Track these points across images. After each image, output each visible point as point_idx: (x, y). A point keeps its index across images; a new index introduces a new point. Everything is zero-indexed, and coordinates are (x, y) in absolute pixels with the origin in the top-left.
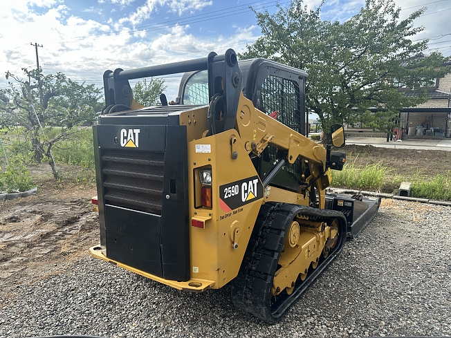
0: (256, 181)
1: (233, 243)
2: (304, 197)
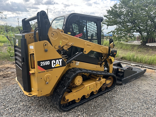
0: (61, 60)
1: (46, 82)
2: (101, 66)
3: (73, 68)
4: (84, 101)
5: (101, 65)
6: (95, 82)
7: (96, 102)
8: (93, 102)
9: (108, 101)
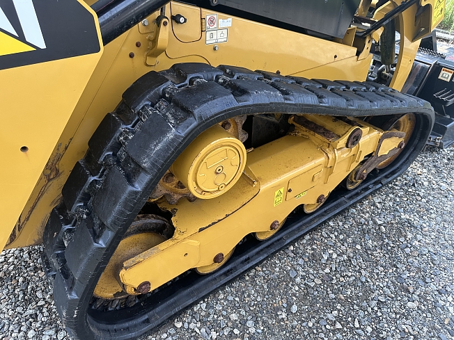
2: (358, 54)
3: (179, 71)
4: (247, 260)
5: (359, 44)
6: (322, 159)
7: (315, 258)
8: (301, 261)
9: (378, 253)
